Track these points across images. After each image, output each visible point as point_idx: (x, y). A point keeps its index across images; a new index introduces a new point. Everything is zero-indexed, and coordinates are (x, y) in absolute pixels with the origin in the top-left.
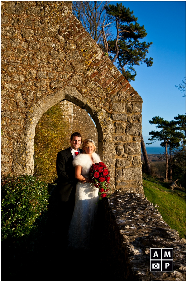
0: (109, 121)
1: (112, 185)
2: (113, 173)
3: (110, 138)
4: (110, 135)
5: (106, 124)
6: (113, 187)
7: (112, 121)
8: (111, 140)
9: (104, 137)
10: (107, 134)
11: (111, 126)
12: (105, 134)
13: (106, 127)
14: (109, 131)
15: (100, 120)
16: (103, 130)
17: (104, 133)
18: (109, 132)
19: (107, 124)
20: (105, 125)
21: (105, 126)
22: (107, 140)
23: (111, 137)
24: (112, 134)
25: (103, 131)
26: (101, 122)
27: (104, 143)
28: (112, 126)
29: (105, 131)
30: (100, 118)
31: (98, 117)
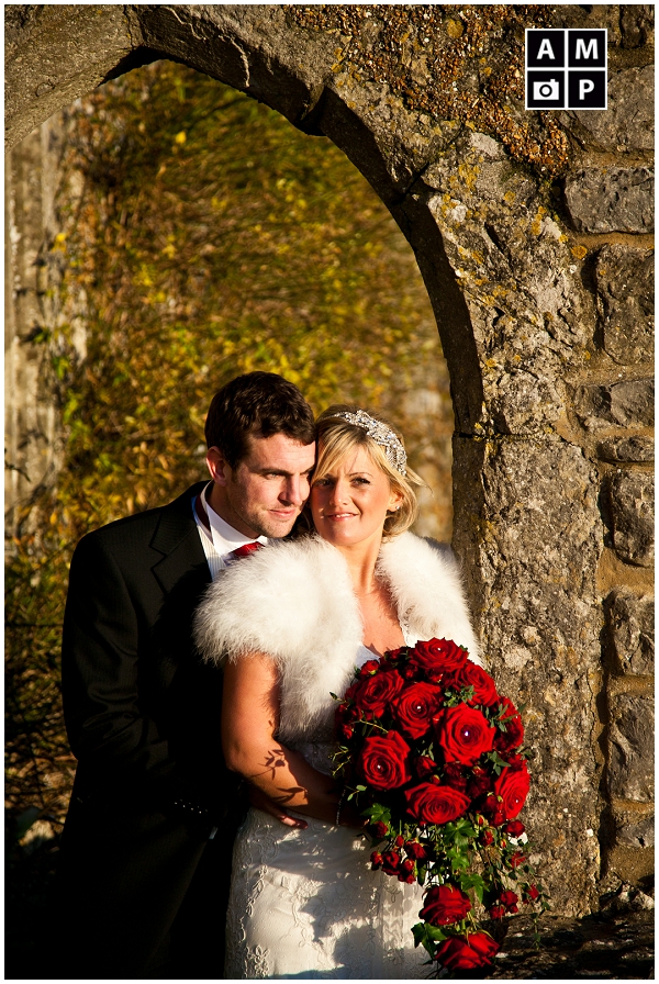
0: (533, 241)
1: (576, 837)
2: (580, 728)
3: (546, 398)
4: (548, 376)
5: (508, 269)
6: (578, 862)
7: (569, 244)
8: (552, 416)
9: (491, 390)
10: (516, 359)
11: (553, 291)
12: (498, 359)
13: (511, 297)
14: (536, 339)
15: (450, 236)
16: (476, 324)
17: (490, 351)
18: (533, 343)
19: (513, 265)
20: (499, 277)
21: (498, 290)
22: (515, 422)
23: (559, 394)
24: (566, 367)
25: (478, 336)
26: (465, 253)
27: (488, 449)
28: (566, 283)
29: (501, 339)
30: (448, 212)
31: (434, 203)
